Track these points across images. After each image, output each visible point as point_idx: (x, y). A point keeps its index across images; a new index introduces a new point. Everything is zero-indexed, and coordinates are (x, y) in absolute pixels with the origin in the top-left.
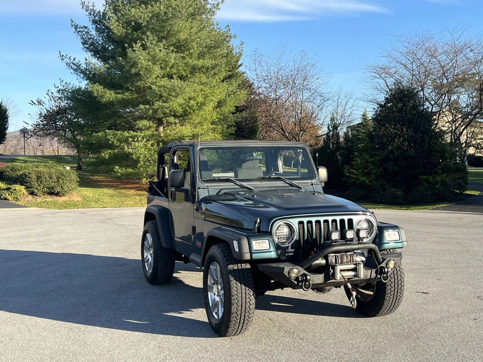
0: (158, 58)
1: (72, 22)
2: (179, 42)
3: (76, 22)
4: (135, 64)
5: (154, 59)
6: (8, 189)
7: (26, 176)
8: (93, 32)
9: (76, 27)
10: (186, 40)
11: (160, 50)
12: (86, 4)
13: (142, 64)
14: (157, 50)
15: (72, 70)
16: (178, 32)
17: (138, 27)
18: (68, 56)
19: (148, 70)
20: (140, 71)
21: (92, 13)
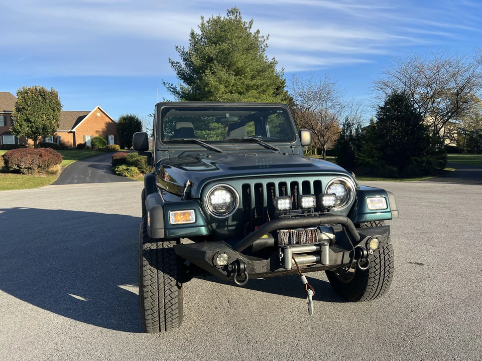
0: (222, 79)
1: (170, 60)
2: (238, 68)
3: (172, 60)
4: (207, 85)
5: (220, 80)
6: (127, 170)
7: (138, 160)
8: (183, 66)
9: (172, 63)
10: (242, 66)
11: (223, 74)
12: (179, 47)
13: (212, 83)
14: (222, 74)
15: (170, 92)
16: (237, 61)
17: (210, 60)
18: (168, 83)
19: (217, 89)
20: (211, 89)
21: (183, 53)
